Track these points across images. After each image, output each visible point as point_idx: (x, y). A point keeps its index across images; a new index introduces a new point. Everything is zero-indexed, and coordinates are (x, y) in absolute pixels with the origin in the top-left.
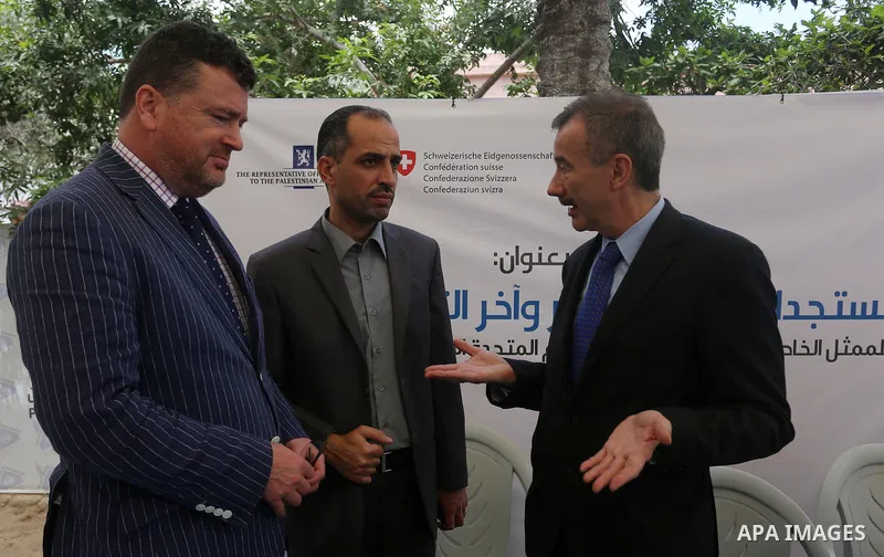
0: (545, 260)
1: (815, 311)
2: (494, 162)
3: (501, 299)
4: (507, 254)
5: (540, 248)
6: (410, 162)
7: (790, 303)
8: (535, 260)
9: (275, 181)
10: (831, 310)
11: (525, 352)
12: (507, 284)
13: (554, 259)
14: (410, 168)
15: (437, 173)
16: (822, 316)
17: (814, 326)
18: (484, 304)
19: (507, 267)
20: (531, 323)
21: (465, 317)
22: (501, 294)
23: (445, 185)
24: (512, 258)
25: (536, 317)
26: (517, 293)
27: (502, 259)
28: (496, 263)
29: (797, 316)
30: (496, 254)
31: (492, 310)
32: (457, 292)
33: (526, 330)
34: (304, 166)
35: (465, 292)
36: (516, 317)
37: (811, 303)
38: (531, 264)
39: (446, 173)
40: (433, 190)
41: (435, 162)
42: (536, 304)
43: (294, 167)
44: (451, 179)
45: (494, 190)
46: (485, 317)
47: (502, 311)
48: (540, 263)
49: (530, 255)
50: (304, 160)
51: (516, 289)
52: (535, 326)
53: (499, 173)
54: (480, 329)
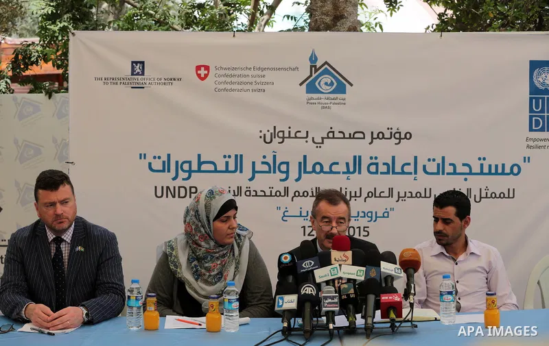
0: (292, 135)
1: (466, 170)
2: (260, 73)
3: (264, 160)
4: (268, 131)
5: (290, 128)
6: (206, 72)
7: (450, 164)
8: (286, 135)
9: (119, 83)
10: (476, 169)
11: (280, 195)
12: (268, 150)
13: (298, 135)
14: (206, 76)
15: (223, 79)
16: (471, 173)
17: (466, 179)
18: (254, 163)
19: (268, 140)
20: (284, 176)
21: (241, 172)
22: (264, 157)
23: (229, 87)
24: (271, 133)
25: (287, 172)
26: (275, 156)
27: (265, 135)
28: (261, 137)
29: (455, 173)
30: (261, 131)
31: (259, 167)
32: (236, 156)
33: (281, 180)
34: (138, 74)
35: (241, 156)
36: (275, 172)
37: (464, 165)
38: (283, 138)
39: (229, 80)
40: (220, 90)
41: (223, 72)
42: (287, 163)
43: (132, 75)
44: (232, 83)
45: (259, 90)
46: (254, 172)
47: (266, 168)
48: (289, 137)
49: (283, 132)
50: (139, 71)
51: (275, 154)
52: (287, 178)
53: (263, 80)
54: (251, 179)
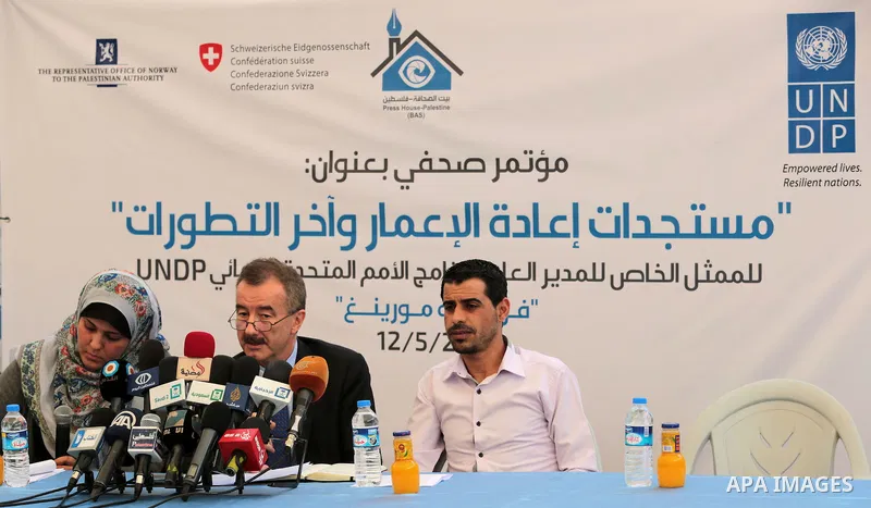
0: (361, 167)
1: (669, 228)
2: (304, 55)
3: (315, 212)
4: (320, 160)
5: (356, 153)
6: (217, 56)
7: (639, 218)
8: (351, 166)
9: (77, 79)
10: (688, 226)
11: (341, 275)
12: (320, 195)
13: (371, 166)
14: (217, 62)
15: (243, 68)
16: (677, 235)
17: (668, 246)
18: (297, 218)
19: (320, 176)
20: (347, 241)
21: (277, 233)
22: (314, 207)
23: (253, 81)
24: (325, 164)
25: (353, 234)
26: (331, 205)
27: (314, 167)
28: (307, 171)
29: (648, 234)
30: (307, 161)
31: (308, 225)
32: (268, 205)
33: (343, 248)
34: (107, 62)
35: (276, 205)
36: (332, 234)
37: (665, 218)
38: (346, 171)
39: (254, 68)
40: (239, 88)
41: (243, 55)
42: (353, 218)
43: (98, 63)
44: (259, 74)
45: (304, 87)
46: (298, 233)
47: (316, 225)
48: (356, 170)
49: (345, 161)
50: (107, 56)
51: (331, 201)
52: (352, 245)
53: (310, 67)
54: (293, 247)
